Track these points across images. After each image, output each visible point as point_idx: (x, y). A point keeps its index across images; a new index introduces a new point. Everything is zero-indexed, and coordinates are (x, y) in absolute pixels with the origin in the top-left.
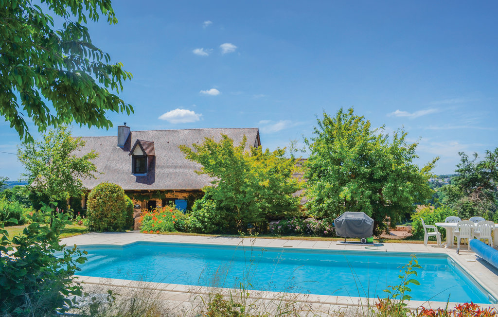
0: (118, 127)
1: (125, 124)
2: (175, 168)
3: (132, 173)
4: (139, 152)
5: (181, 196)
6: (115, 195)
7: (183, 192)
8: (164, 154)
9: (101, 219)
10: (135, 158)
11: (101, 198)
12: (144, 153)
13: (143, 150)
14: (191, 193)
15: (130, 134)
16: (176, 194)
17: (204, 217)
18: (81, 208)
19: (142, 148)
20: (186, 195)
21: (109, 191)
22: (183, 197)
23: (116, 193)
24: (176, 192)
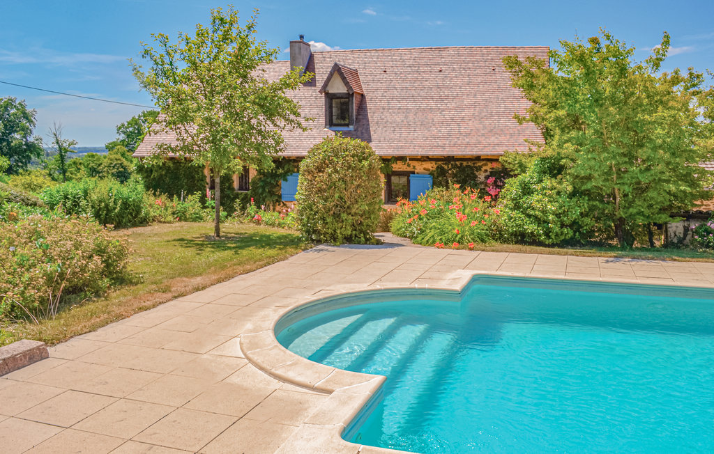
0: (291, 42)
1: (302, 37)
2: (406, 117)
3: (326, 125)
4: (338, 88)
5: (419, 167)
6: (366, 163)
7: (424, 161)
8: (380, 92)
9: (337, 216)
10: (330, 97)
11: (337, 172)
12: (350, 88)
13: (347, 84)
14: (440, 163)
15: (311, 56)
16: (413, 163)
17: (544, 212)
18: (233, 189)
19: (344, 79)
20: (431, 166)
21: (353, 156)
22: (424, 169)
23: (365, 159)
24: (410, 159)
